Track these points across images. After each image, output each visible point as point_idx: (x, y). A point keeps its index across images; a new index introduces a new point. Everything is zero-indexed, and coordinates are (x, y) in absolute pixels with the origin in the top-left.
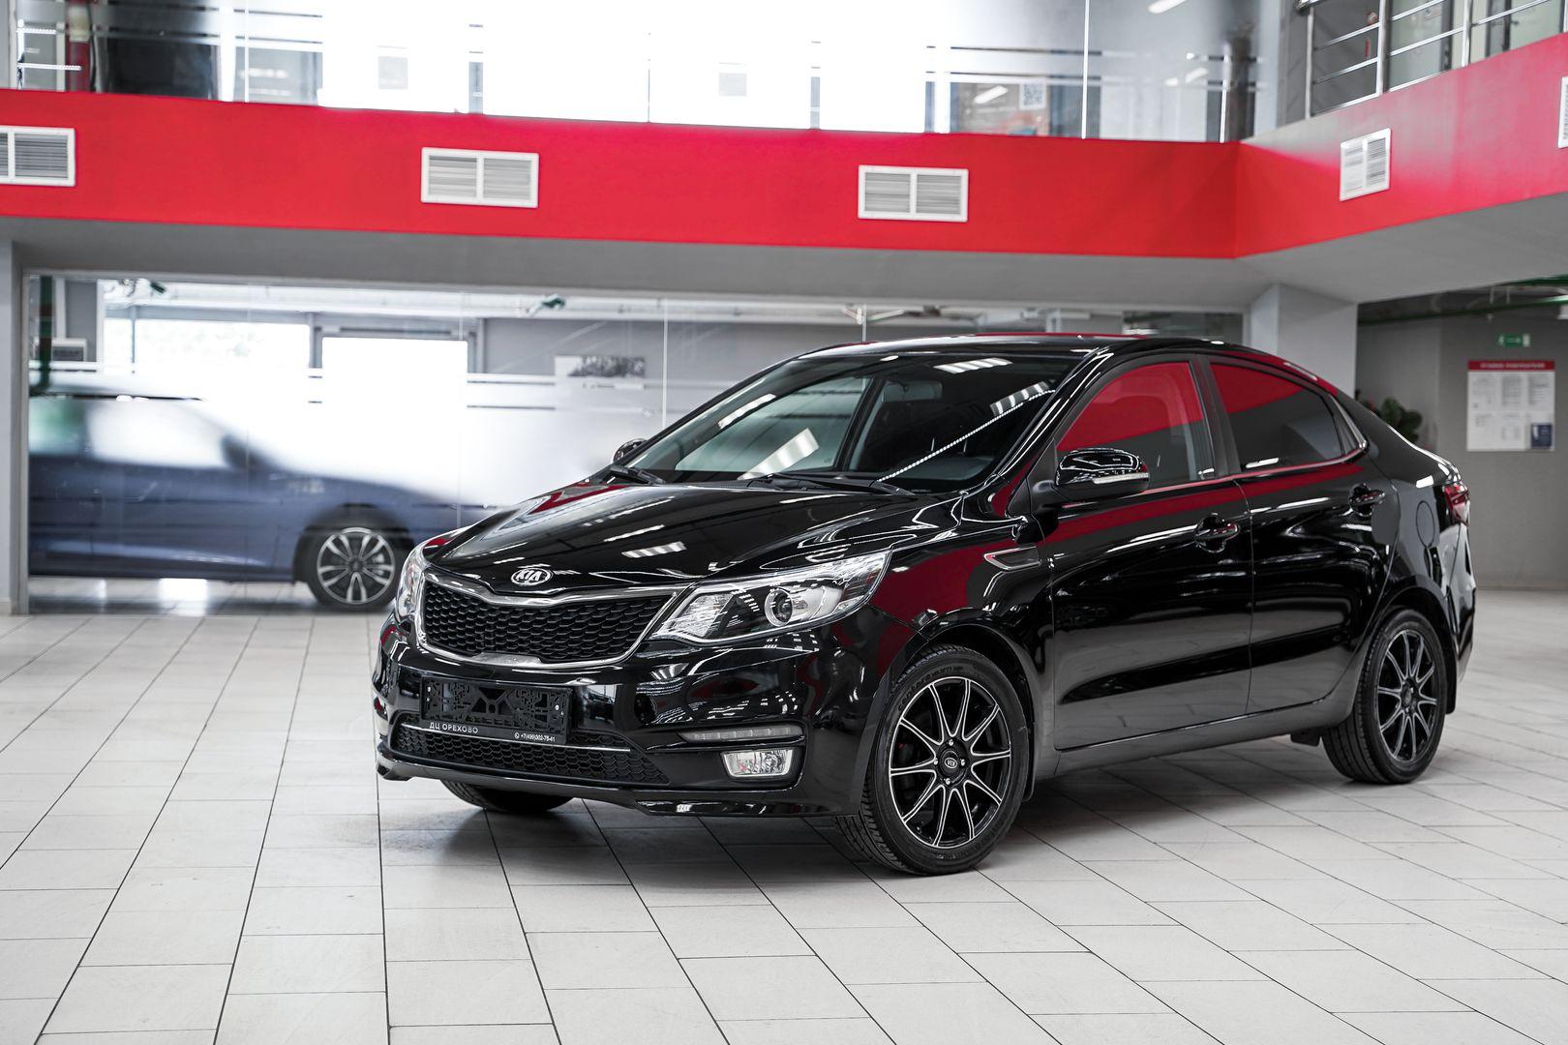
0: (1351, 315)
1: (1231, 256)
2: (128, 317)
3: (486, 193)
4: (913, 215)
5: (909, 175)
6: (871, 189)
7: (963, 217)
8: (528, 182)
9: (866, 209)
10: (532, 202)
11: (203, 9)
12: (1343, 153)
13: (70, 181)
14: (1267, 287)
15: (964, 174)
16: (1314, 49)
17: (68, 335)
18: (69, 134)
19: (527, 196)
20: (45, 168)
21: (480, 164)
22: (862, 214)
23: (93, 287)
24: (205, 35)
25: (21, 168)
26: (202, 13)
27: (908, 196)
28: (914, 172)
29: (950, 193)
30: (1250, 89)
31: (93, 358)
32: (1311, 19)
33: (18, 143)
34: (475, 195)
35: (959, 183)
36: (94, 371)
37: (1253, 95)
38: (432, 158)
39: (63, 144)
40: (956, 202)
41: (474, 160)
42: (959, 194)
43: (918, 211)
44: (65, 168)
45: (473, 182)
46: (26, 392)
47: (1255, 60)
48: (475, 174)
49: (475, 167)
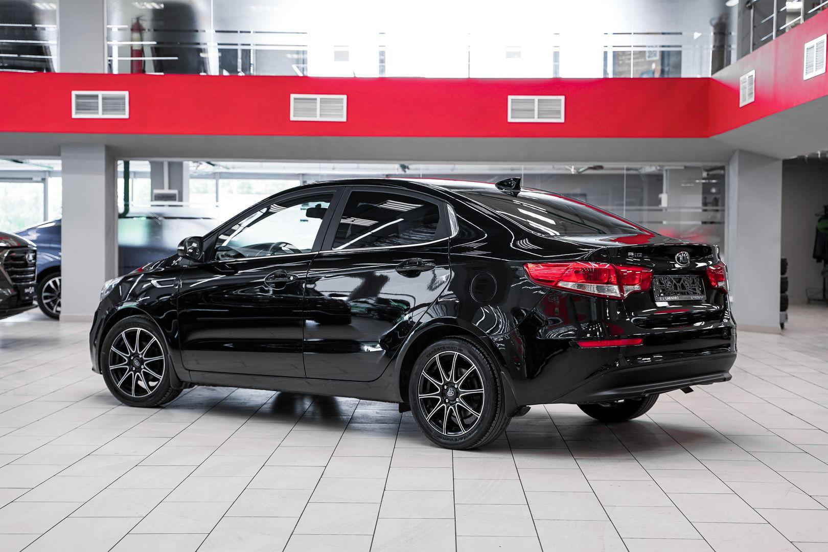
0: (779, 166)
1: (707, 137)
2: (214, 178)
3: (321, 115)
4: (536, 120)
5: (534, 100)
6: (514, 107)
7: (562, 120)
8: (342, 109)
9: (512, 117)
10: (344, 119)
11: (197, 31)
12: (741, 82)
13: (126, 116)
14: (734, 151)
15: (562, 98)
16: (754, 27)
17: (170, 188)
18: (126, 94)
19: (342, 116)
20: (115, 110)
21: (318, 101)
22: (510, 120)
23: (181, 164)
24: (199, 44)
25: (105, 110)
26: (197, 33)
27: (533, 110)
28: (536, 98)
29: (556, 108)
30: (729, 49)
31: (181, 200)
32: (752, 11)
33: (104, 99)
34: (316, 117)
35: (560, 103)
36: (182, 206)
37: (730, 51)
38: (295, 99)
39: (124, 98)
40: (559, 112)
41: (316, 99)
42: (560, 109)
43: (538, 118)
44: (124, 110)
45: (315, 110)
46: (117, 216)
47: (731, 33)
48: (316, 106)
49: (316, 102)
